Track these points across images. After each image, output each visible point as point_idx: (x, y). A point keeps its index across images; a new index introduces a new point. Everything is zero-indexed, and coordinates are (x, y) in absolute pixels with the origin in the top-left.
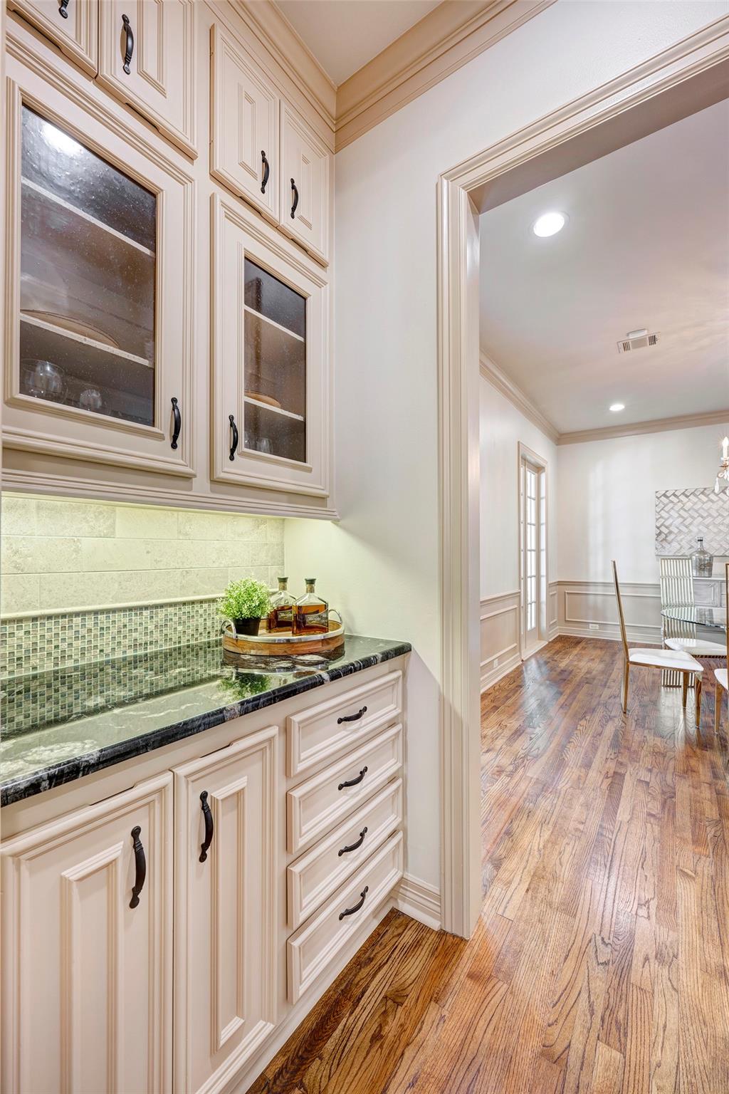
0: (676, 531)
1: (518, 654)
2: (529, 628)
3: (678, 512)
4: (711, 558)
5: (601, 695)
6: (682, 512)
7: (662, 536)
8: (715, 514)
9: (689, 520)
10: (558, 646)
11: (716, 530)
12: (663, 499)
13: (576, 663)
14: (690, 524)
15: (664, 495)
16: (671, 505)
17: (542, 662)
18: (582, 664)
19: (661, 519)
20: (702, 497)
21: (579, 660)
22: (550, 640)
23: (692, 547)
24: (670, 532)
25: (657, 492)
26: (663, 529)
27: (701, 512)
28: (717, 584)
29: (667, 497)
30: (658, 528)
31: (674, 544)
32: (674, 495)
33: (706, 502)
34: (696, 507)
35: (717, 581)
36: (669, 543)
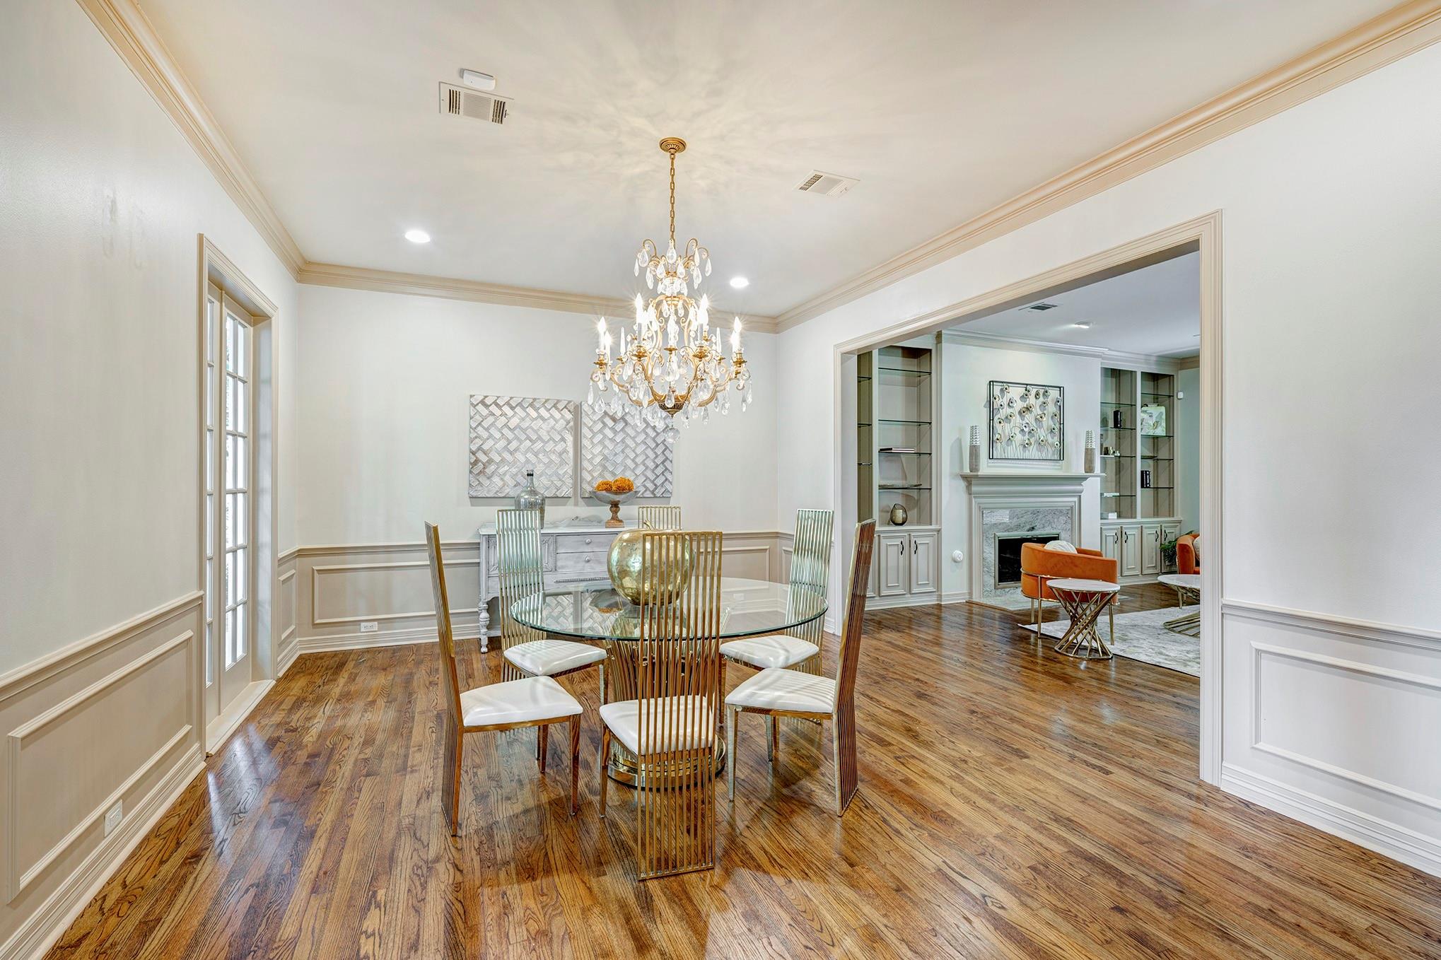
0: (497, 459)
1: (196, 746)
2: (229, 662)
3: (500, 430)
4: (543, 500)
5: (400, 803)
6: (505, 431)
7: (478, 466)
8: (546, 438)
9: (514, 445)
10: (298, 686)
11: (546, 461)
12: (480, 407)
13: (339, 723)
14: (516, 450)
15: (482, 402)
16: (491, 419)
17: (258, 745)
18: (353, 720)
19: (477, 440)
20: (530, 410)
21: (347, 714)
22: (280, 675)
23: (517, 484)
24: (490, 461)
25: (471, 396)
26: (481, 456)
27: (529, 432)
28: (552, 539)
29: (487, 406)
30: (473, 453)
31: (496, 479)
32: (495, 403)
33: (536, 419)
34: (524, 425)
35: (552, 534)
36: (488, 478)
